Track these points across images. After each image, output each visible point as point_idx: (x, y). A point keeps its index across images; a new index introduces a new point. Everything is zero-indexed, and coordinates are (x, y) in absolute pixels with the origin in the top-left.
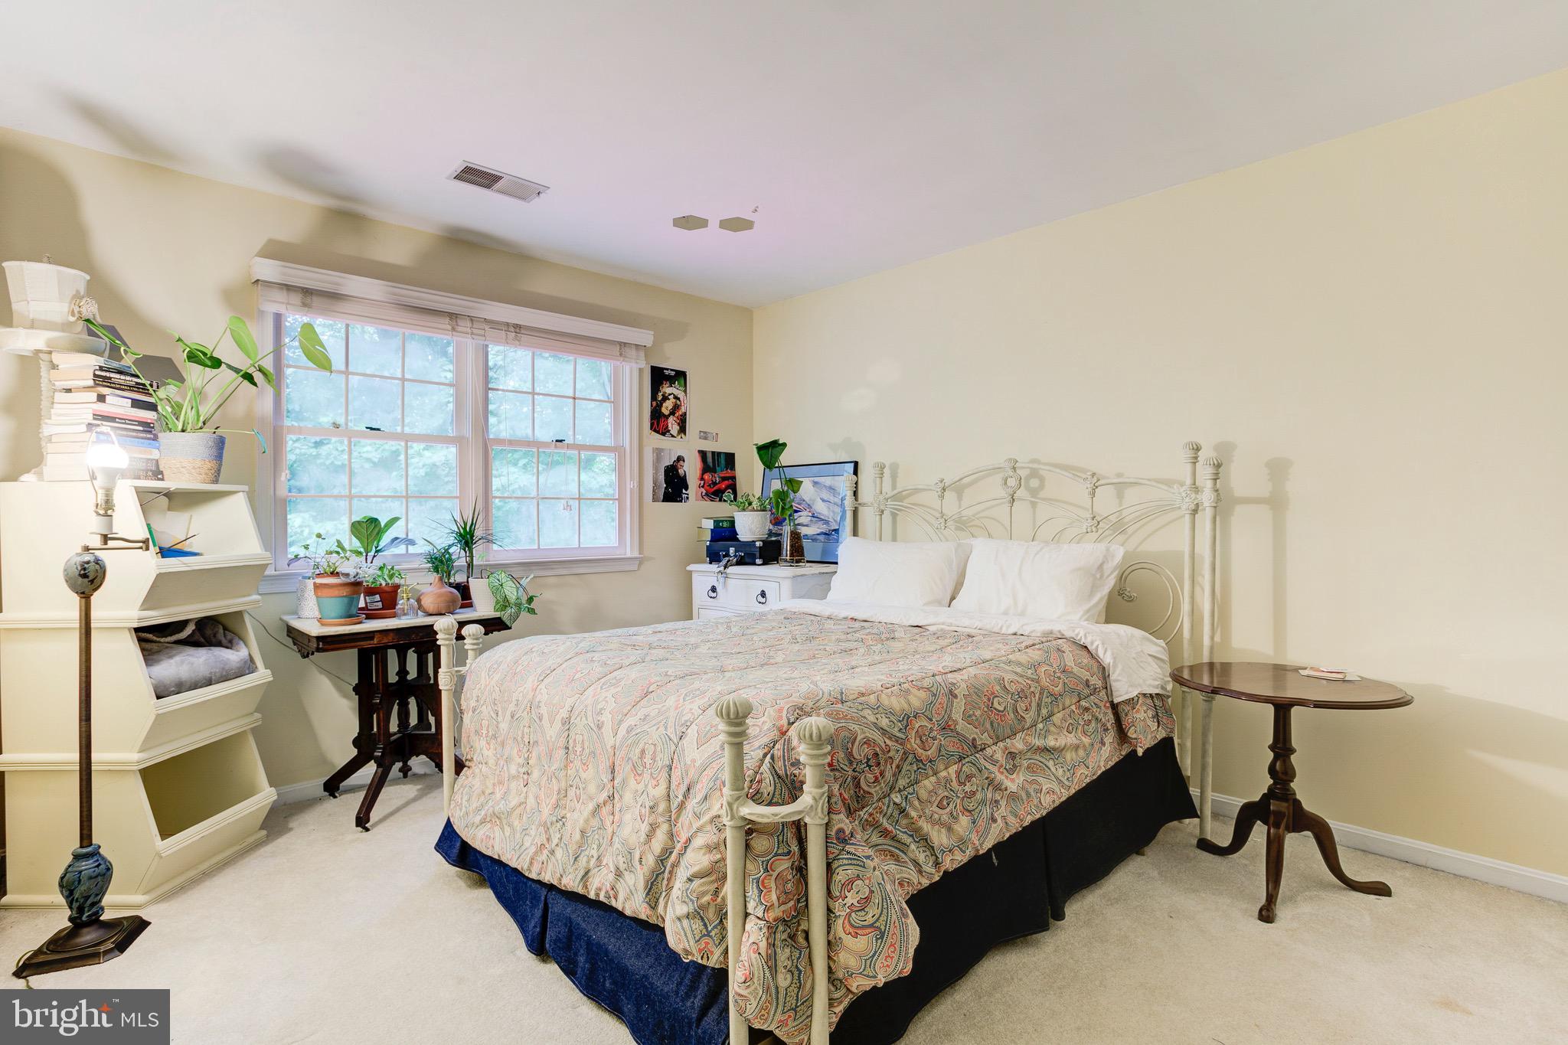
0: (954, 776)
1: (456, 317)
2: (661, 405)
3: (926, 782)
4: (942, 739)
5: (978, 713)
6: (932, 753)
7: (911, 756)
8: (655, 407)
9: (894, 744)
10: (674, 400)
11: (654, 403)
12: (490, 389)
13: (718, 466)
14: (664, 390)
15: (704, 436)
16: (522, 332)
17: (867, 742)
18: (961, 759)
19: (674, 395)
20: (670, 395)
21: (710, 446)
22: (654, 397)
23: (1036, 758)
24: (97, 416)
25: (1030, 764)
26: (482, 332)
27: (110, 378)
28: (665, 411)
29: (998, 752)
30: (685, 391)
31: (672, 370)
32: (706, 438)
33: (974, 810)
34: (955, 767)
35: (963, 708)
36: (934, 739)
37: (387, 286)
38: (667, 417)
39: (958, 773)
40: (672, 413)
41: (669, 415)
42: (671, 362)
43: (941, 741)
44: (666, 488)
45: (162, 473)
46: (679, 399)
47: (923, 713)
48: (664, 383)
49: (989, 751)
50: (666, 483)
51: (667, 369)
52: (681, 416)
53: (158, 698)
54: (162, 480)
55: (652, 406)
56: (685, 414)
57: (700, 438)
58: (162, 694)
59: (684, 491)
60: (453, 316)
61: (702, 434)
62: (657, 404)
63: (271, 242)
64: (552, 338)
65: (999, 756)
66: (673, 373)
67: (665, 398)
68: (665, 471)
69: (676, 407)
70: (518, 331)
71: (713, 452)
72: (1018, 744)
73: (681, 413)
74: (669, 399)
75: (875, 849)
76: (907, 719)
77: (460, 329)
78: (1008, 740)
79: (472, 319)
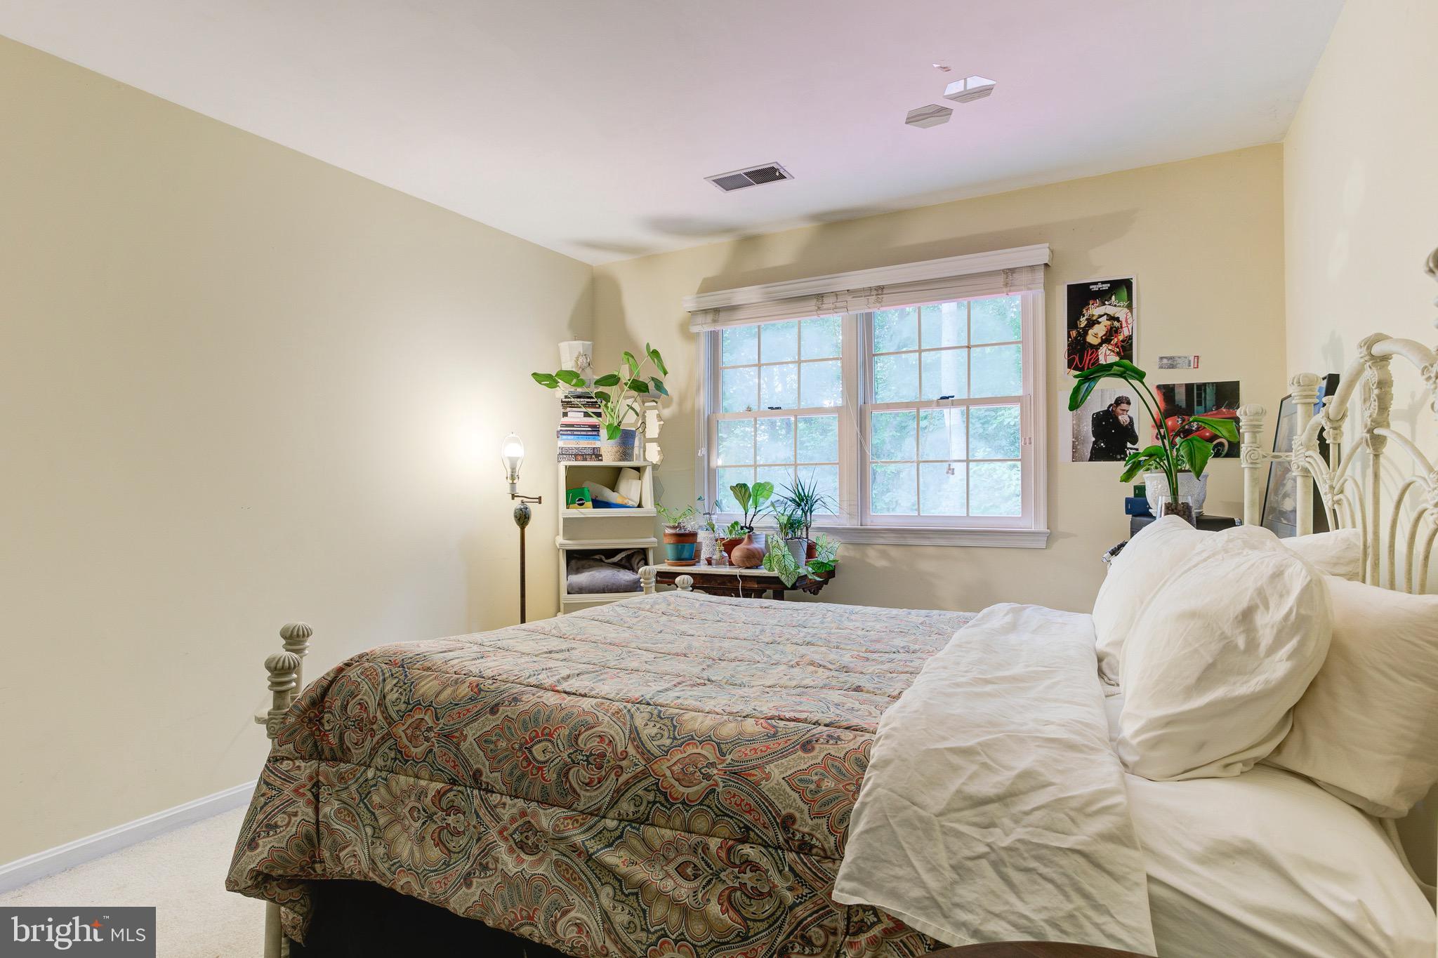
0: (431, 794)
1: (823, 297)
2: (1086, 333)
3: (402, 778)
4: (436, 745)
5: (503, 744)
6: (417, 751)
7: (392, 740)
8: (1076, 338)
9: (382, 719)
10: (1109, 323)
11: (1074, 333)
12: (874, 355)
13: (1199, 404)
14: (1090, 312)
15: (1171, 363)
16: (885, 292)
17: (363, 706)
18: (453, 782)
19: (1108, 315)
20: (1101, 316)
21: (1180, 378)
22: (1072, 324)
23: (577, 860)
24: (563, 425)
25: (563, 862)
26: (844, 304)
27: (571, 402)
28: (1091, 339)
29: (511, 808)
30: (1130, 307)
31: (1103, 283)
32: (1172, 366)
33: (455, 853)
34: (439, 786)
35: (488, 728)
36: (427, 739)
37: (763, 288)
38: (1097, 347)
39: (440, 794)
40: (1106, 340)
41: (1100, 345)
42: (1099, 272)
43: (433, 746)
44: (1094, 443)
45: (601, 456)
46: (1117, 319)
47: (435, 709)
48: (1091, 302)
49: (495, 799)
50: (1094, 436)
51: (1096, 283)
52: (1123, 341)
53: (569, 593)
54: (601, 460)
55: (1069, 336)
56: (1130, 337)
57: (1161, 367)
58: (570, 592)
59: (1129, 445)
60: (820, 297)
61: (1165, 361)
62: (1079, 332)
63: (705, 280)
64: (911, 289)
65: (506, 814)
66: (1106, 287)
67: (1092, 323)
68: (1094, 419)
69: (1112, 332)
70: (880, 293)
71: (1187, 385)
72: (546, 819)
73: (1121, 338)
74: (1099, 323)
75: (342, 805)
76: (414, 705)
77: (825, 306)
78: (534, 804)
79: (836, 294)
